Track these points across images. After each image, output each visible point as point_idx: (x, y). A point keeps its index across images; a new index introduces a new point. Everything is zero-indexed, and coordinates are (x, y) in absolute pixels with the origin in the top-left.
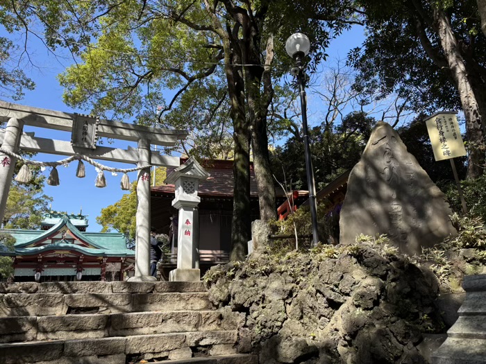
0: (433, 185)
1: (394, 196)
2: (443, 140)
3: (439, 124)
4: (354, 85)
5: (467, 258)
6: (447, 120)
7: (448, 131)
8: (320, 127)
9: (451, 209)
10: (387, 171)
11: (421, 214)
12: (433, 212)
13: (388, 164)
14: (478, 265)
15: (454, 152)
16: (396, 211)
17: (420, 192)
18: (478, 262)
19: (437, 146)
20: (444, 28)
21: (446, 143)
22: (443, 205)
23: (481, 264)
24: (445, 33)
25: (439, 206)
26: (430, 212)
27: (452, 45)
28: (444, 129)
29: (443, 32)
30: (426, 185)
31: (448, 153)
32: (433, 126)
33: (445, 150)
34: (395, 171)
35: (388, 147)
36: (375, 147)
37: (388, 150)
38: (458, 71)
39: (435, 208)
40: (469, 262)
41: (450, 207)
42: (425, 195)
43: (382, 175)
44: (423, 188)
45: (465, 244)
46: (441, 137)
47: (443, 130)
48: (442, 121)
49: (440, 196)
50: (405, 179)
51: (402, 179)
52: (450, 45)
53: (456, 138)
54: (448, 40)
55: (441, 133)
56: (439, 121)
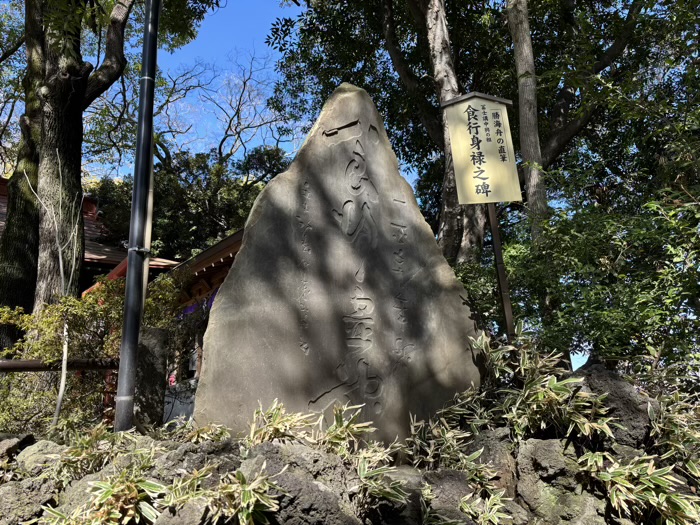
0: (442, 261)
1: (361, 277)
2: (478, 158)
3: (473, 121)
4: (271, 99)
5: (545, 469)
6: (489, 115)
7: (489, 140)
8: (208, 155)
9: (472, 322)
10: (350, 209)
11: (415, 329)
12: (440, 325)
13: (354, 193)
14: (572, 490)
15: (498, 190)
16: (361, 315)
17: (417, 272)
18: (572, 482)
19: (464, 171)
20: (436, 9)
21: (483, 167)
22: (459, 310)
23: (579, 488)
24: (436, 18)
25: (451, 312)
26: (433, 323)
27: (444, 42)
28: (482, 135)
29: (434, 15)
30: (430, 259)
31: (486, 190)
32: (461, 120)
33: (481, 182)
34: (368, 212)
35: (358, 149)
36: (330, 142)
37: (357, 158)
38: (447, 87)
39: (443, 315)
40: (548, 480)
41: (471, 318)
42: (425, 283)
43: (337, 218)
44: (423, 264)
45: (534, 423)
46: (476, 150)
47: (480, 137)
48: (479, 114)
49: (454, 289)
50: (389, 236)
51: (381, 235)
52: (440, 41)
53: (504, 159)
54: (439, 32)
55: (476, 142)
56: (472, 113)
